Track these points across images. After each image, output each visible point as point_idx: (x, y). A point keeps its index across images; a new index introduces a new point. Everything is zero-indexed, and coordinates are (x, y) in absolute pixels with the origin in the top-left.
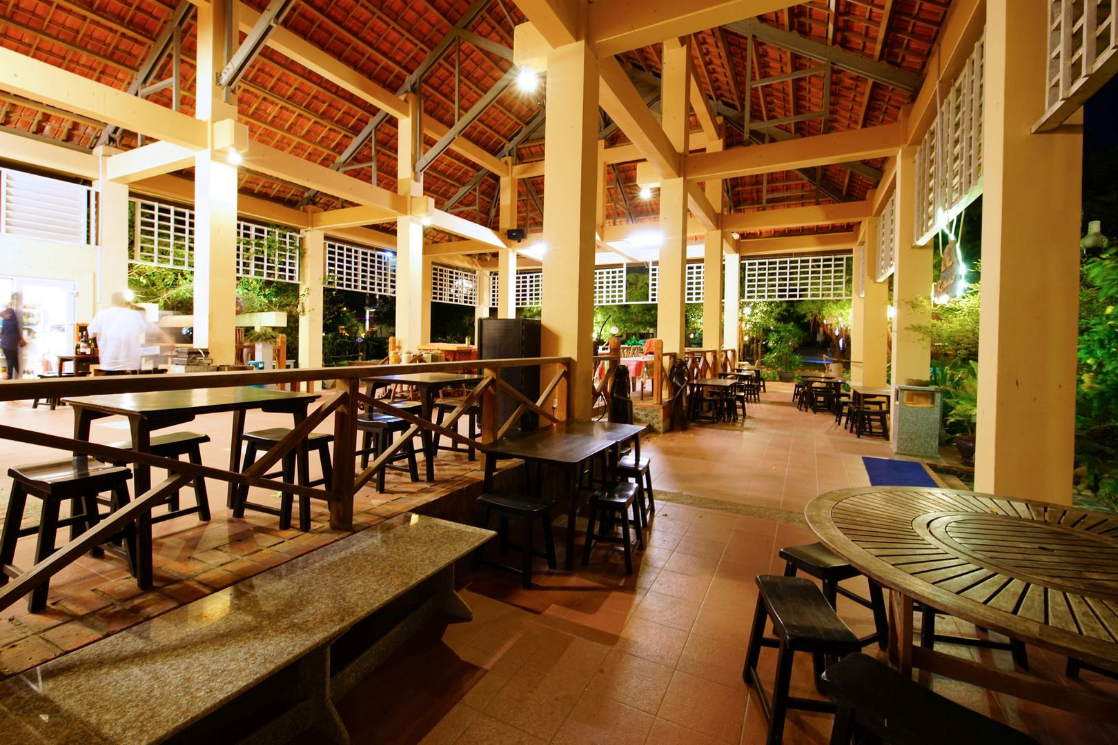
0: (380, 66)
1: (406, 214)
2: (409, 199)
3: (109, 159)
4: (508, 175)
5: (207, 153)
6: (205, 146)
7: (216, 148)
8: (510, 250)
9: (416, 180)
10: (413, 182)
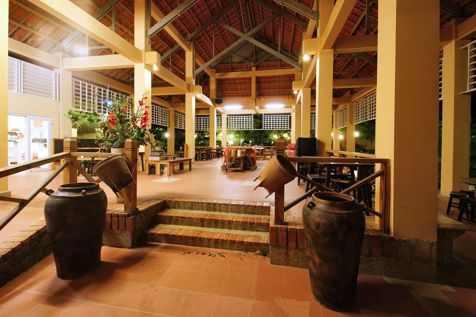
0: (180, 29)
1: (190, 92)
2: (191, 86)
3: (64, 59)
4: (214, 77)
5: (143, 65)
6: (142, 62)
7: (146, 63)
8: (215, 107)
9: (194, 78)
10: (193, 79)
